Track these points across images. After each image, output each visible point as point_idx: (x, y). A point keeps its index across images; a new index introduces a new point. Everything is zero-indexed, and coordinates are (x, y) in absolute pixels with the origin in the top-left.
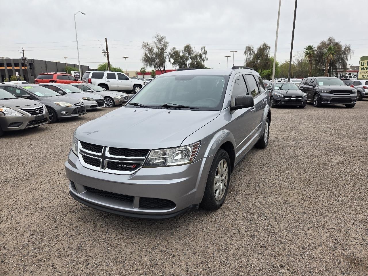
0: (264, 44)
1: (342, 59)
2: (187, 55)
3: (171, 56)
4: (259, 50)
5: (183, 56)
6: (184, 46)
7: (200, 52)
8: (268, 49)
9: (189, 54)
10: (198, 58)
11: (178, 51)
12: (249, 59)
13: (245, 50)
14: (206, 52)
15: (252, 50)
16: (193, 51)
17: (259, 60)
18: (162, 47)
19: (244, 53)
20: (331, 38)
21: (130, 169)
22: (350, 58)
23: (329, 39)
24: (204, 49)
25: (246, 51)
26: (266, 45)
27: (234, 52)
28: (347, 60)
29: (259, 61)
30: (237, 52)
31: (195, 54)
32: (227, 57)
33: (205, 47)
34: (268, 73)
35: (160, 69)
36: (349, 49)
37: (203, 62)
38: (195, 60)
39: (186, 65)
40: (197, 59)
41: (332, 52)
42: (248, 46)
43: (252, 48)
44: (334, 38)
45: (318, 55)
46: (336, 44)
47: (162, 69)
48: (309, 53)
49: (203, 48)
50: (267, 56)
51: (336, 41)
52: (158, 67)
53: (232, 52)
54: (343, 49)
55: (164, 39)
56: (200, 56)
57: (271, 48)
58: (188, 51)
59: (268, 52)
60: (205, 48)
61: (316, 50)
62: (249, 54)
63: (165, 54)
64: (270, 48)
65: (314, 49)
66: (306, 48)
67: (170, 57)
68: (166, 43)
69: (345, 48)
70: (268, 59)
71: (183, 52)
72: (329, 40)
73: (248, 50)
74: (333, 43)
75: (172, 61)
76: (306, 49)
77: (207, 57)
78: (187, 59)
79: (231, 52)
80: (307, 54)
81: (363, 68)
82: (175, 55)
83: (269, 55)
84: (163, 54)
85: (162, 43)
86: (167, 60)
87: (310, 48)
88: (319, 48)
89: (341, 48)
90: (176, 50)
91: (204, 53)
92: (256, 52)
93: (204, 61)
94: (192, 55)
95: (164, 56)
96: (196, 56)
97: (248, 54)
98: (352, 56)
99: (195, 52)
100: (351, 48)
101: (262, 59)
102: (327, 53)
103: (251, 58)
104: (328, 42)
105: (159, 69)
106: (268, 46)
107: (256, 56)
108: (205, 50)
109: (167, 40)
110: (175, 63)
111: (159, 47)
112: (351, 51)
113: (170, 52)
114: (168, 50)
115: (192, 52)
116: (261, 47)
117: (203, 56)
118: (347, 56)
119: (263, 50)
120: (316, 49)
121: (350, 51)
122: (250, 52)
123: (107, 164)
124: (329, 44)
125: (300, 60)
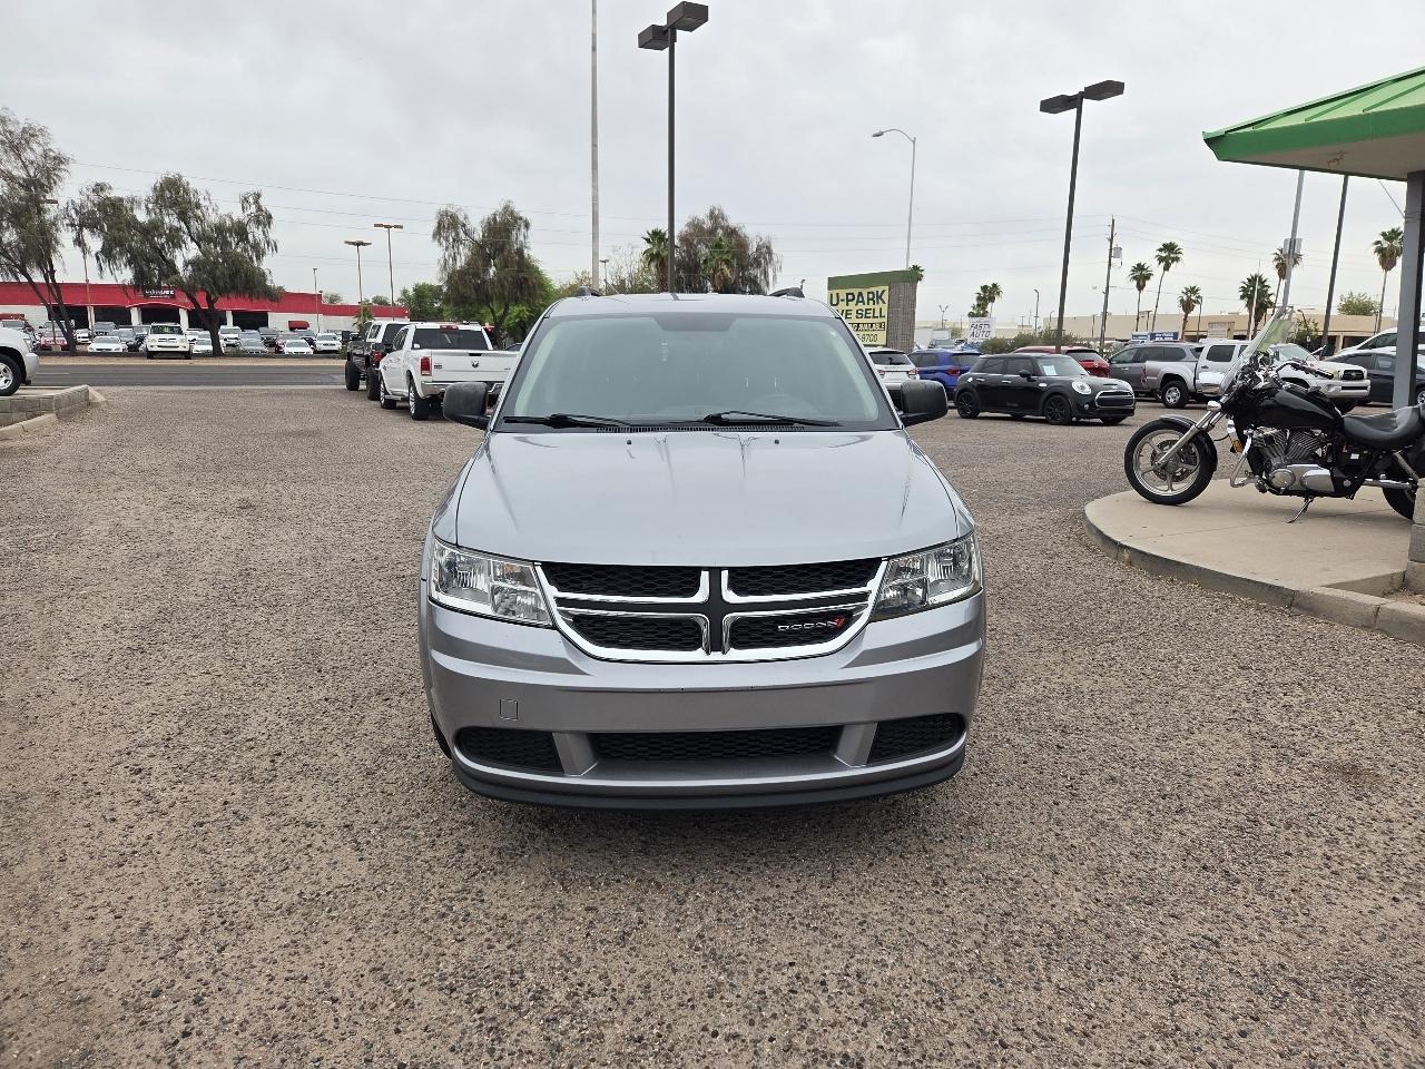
0: (506, 208)
1: (754, 282)
2: (170, 220)
3: (86, 221)
4: (490, 230)
5: (153, 228)
6: (155, 179)
7: (238, 214)
8: (523, 230)
9: (183, 216)
10: (233, 240)
11: (121, 200)
12: (455, 259)
13: (434, 224)
14: (270, 217)
15: (464, 225)
16: (198, 206)
17: (494, 268)
18: (32, 174)
19: (434, 236)
20: (717, 212)
21: (825, 633)
23: (712, 213)
24: (256, 202)
25: (439, 227)
26: (512, 212)
27: (388, 227)
28: (768, 284)
29: (492, 270)
30: (401, 227)
31: (213, 218)
32: (353, 243)
33: (259, 196)
34: (517, 316)
35: (28, 277)
36: (770, 252)
37: (258, 258)
38: (215, 247)
39: (171, 265)
40: (226, 243)
41: (725, 257)
42: (444, 208)
43: (461, 219)
44: (727, 212)
46: (732, 233)
47: (38, 277)
48: (658, 254)
49: (251, 200)
50: (520, 252)
51: (733, 222)
52: (17, 266)
53: (381, 225)
54: (752, 249)
55: (40, 139)
56: (241, 231)
57: (532, 227)
58: (174, 204)
59: (521, 238)
60: (262, 201)
61: (678, 247)
62: (454, 240)
63: (52, 212)
64: (527, 226)
66: (648, 236)
67: (82, 226)
68: (55, 158)
69: (758, 246)
70: (527, 267)
71: (150, 206)
72: (712, 216)
73: (448, 225)
74: (722, 228)
75: (95, 243)
76: (648, 240)
77: (272, 236)
78: (175, 240)
79: (376, 225)
80: (651, 257)
82: (107, 217)
83: (525, 251)
84: (40, 211)
85: (28, 155)
86: (66, 237)
87: (658, 237)
88: (684, 239)
89: (748, 248)
90: (113, 194)
91: (258, 223)
92: (478, 236)
93: (260, 254)
94: (194, 224)
95: (48, 217)
96: (220, 229)
97: (447, 240)
98: (778, 274)
99: (210, 210)
100: (774, 249)
101: (505, 265)
102: (711, 260)
103: (463, 258)
104: (708, 224)
105: (23, 279)
106: (521, 218)
107: (479, 248)
108: (259, 208)
109: (58, 146)
110: (107, 253)
111: (15, 173)
112: (775, 259)
113: (78, 202)
114: (69, 192)
115: (199, 212)
116: (495, 219)
117: (256, 233)
118: (765, 273)
119: (503, 229)
120: (676, 241)
121: (771, 259)
122: (457, 234)
123: (732, 631)
124: (712, 232)
125: (625, 275)
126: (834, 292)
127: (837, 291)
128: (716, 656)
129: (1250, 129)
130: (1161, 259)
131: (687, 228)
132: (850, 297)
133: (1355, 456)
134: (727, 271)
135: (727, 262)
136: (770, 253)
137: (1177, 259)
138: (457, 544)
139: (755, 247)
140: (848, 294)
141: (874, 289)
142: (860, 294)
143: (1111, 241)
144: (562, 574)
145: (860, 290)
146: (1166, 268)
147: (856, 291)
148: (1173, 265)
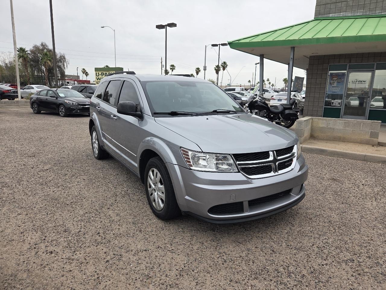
1: (59, 67)
20: (44, 44)
22: (67, 66)
28: (64, 68)
41: (49, 58)
44: (47, 44)
45: (32, 60)
48: (22, 56)
54: (58, 57)
61: (30, 54)
65: (27, 52)
69: (60, 57)
72: (42, 45)
74: (46, 49)
76: (18, 51)
80: (20, 57)
81: (99, 78)
87: (22, 50)
88: (32, 51)
98: (68, 65)
100: (66, 57)
102: (43, 59)
112: (67, 60)
118: (63, 65)
120: (29, 52)
121: (65, 60)
123: (278, 167)
124: (43, 50)
125: (7, 62)
126: (97, 72)
127: (98, 72)
128: (277, 173)
129: (237, 42)
130: (171, 69)
131: (33, 48)
132: (103, 74)
133: (272, 116)
134: (50, 63)
135: (50, 60)
136: (65, 58)
137: (175, 69)
138: (202, 152)
139: (59, 56)
140: (102, 73)
141: (110, 72)
142: (106, 73)
143: (162, 63)
144: (238, 157)
145: (106, 72)
146: (172, 71)
147: (105, 73)
148: (174, 70)
